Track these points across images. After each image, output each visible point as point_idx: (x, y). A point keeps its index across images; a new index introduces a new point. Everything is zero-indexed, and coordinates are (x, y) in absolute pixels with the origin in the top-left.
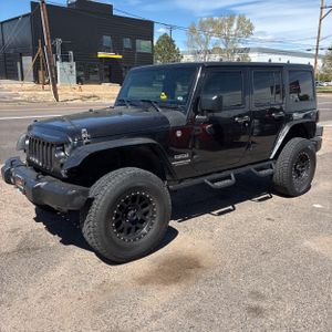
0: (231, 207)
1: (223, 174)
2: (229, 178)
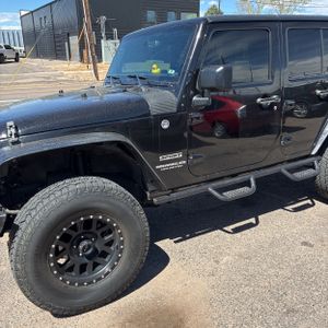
0: (253, 220)
1: (238, 179)
2: (247, 184)
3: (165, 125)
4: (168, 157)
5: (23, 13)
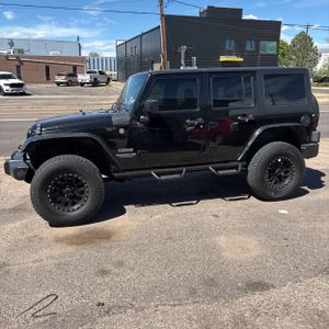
3: (122, 131)
4: (124, 150)
5: (119, 43)
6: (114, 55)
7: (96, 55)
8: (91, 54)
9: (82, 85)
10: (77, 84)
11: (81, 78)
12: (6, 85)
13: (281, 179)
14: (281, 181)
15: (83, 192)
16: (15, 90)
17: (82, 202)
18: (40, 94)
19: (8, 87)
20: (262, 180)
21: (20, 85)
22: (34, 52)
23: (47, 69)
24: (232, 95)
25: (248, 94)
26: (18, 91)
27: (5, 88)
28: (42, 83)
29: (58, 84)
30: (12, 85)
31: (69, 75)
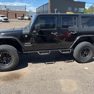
0: (54, 62)
3: (26, 36)
4: (27, 43)
5: (37, 7)
6: (36, 11)
7: (31, 11)
8: (29, 11)
9: (26, 20)
10: (24, 19)
11: (25, 17)
12: (3, 19)
13: (86, 55)
14: (85, 56)
15: (11, 59)
16: (5, 21)
17: (10, 63)
18: (13, 22)
19: (3, 20)
20: (78, 56)
21: (7, 19)
22: (12, 10)
23: (16, 14)
24: (69, 24)
25: (75, 24)
26: (6, 21)
27: (2, 20)
28: (14, 19)
29: (19, 19)
30: (5, 19)
31: (22, 17)
